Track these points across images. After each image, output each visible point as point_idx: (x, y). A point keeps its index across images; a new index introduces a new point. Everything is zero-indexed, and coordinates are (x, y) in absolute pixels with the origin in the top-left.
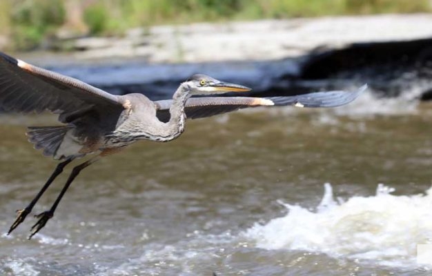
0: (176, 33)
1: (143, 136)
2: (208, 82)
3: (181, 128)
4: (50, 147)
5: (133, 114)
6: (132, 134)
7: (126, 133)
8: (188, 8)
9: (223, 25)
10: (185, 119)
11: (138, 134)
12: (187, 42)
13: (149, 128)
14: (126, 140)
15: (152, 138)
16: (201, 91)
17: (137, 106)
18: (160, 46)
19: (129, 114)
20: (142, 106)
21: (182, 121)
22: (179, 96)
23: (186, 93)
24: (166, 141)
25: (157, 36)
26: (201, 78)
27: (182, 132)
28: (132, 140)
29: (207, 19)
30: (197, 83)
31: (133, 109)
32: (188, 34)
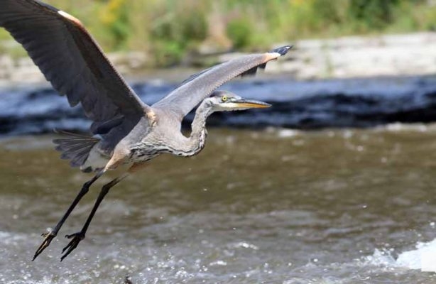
0: (324, 48)
1: (167, 150)
2: (230, 98)
3: (202, 144)
4: (76, 159)
5: (157, 127)
6: (156, 147)
7: (150, 146)
8: (337, 21)
9: (374, 38)
10: (206, 135)
11: (161, 147)
12: (336, 57)
13: (173, 142)
14: (149, 153)
15: (175, 153)
16: (222, 108)
17: (161, 119)
18: (307, 61)
19: (152, 126)
20: (166, 119)
21: (202, 137)
22: (201, 111)
23: (209, 109)
24: (188, 156)
25: (304, 50)
26: (223, 95)
27: (202, 148)
28: (156, 153)
29: (357, 32)
30: (219, 99)
31: (157, 121)
32: (337, 48)
